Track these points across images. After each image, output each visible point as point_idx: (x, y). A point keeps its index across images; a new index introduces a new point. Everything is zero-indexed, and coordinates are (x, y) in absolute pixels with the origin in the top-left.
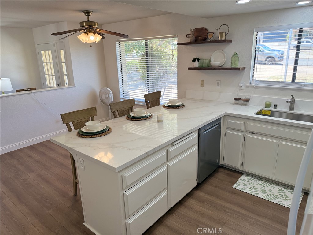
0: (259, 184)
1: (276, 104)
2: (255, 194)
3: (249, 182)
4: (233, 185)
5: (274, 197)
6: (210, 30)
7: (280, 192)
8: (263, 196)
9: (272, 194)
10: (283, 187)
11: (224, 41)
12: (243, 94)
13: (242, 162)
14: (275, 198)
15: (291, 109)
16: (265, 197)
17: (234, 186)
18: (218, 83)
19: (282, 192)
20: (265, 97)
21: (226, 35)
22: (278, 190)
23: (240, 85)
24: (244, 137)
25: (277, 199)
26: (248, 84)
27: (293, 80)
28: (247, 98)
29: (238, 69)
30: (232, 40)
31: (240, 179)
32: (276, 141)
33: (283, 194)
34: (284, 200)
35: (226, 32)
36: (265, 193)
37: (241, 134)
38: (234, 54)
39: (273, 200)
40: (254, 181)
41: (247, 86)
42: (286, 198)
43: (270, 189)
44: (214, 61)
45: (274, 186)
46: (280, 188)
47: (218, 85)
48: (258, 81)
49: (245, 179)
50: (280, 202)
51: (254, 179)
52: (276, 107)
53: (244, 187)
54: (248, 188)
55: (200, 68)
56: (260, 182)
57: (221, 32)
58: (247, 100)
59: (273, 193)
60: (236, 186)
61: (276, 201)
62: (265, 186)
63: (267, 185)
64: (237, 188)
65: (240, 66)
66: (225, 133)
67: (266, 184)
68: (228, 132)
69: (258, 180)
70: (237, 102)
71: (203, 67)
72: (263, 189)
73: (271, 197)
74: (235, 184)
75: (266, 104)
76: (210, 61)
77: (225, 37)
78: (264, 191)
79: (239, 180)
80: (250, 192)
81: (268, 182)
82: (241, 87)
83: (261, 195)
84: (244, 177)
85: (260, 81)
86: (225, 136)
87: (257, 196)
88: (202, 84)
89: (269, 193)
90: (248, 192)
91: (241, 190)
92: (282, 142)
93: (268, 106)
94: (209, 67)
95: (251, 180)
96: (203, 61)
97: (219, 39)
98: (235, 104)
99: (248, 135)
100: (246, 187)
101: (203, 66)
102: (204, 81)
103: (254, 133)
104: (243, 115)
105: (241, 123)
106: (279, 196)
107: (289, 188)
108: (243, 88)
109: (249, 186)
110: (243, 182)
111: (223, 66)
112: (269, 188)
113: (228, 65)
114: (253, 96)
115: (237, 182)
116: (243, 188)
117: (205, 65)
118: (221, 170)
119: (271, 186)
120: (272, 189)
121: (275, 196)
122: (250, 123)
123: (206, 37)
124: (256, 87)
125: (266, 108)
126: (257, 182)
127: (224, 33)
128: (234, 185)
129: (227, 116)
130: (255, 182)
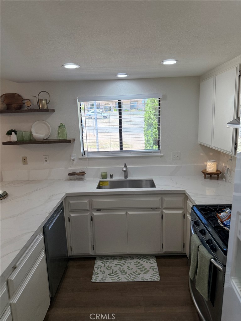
0: (116, 265)
1: (111, 173)
2: (118, 280)
3: (105, 267)
4: (91, 279)
5: (135, 275)
6: (25, 96)
7: (137, 265)
8: (125, 278)
9: (131, 271)
10: (138, 259)
11: (47, 110)
12: (76, 168)
13: (93, 246)
14: (137, 275)
15: (126, 177)
16: (128, 279)
17: (93, 280)
18: (46, 158)
19: (139, 265)
20: (100, 168)
21: (47, 104)
22: (135, 264)
23: (72, 159)
24: (91, 217)
25: (139, 276)
26: (81, 157)
27: (121, 149)
28: (82, 171)
29: (69, 142)
30: (54, 110)
31: (95, 266)
32: (124, 213)
33: (141, 267)
34: (145, 273)
35: (46, 100)
36: (126, 273)
37: (87, 214)
38: (60, 125)
39: (136, 279)
40: (110, 263)
41: (80, 159)
42: (146, 271)
43: (128, 267)
44: (37, 133)
45: (129, 261)
46: (135, 260)
47: (46, 161)
48: (90, 152)
49: (100, 264)
50: (143, 278)
51: (109, 261)
52: (112, 176)
53: (104, 276)
54: (108, 276)
55: (20, 142)
56: (116, 262)
57: (42, 100)
58: (83, 174)
59: (133, 270)
60: (95, 278)
61: (139, 279)
62: (122, 264)
63: (123, 262)
64: (98, 281)
65: (69, 137)
66: (69, 218)
67: (121, 262)
68: (72, 215)
69: (113, 260)
70: (72, 177)
71: (23, 141)
72: (121, 269)
73: (133, 276)
74: (93, 276)
75: (102, 175)
76: (31, 134)
77: (47, 105)
78: (123, 272)
79: (95, 269)
80: (111, 280)
81: (122, 259)
82: (73, 160)
83: (123, 279)
84: (98, 263)
85: (92, 152)
86: (69, 221)
87: (120, 281)
88: (25, 161)
89: (129, 272)
90: (110, 280)
91: (101, 281)
92: (130, 213)
93: (104, 177)
94: (31, 140)
95: (107, 263)
96: (23, 133)
97: (40, 108)
98: (71, 180)
99: (95, 214)
100: (105, 275)
101: (23, 139)
102: (26, 157)
103: (101, 210)
104: (86, 193)
105: (86, 201)
106: (139, 271)
107: (143, 257)
108: (76, 161)
109: (107, 272)
110: (100, 269)
111: (48, 139)
112: (127, 265)
113: (55, 137)
114: (87, 169)
115: (94, 272)
116: (102, 278)
117: (26, 138)
118: (71, 263)
119: (127, 262)
120: (129, 265)
121: (135, 273)
122: (95, 200)
123: (21, 105)
124: (90, 159)
125: (103, 179)
126: (113, 264)
127: (45, 101)
128: (93, 278)
129: (69, 197)
130: (111, 265)
